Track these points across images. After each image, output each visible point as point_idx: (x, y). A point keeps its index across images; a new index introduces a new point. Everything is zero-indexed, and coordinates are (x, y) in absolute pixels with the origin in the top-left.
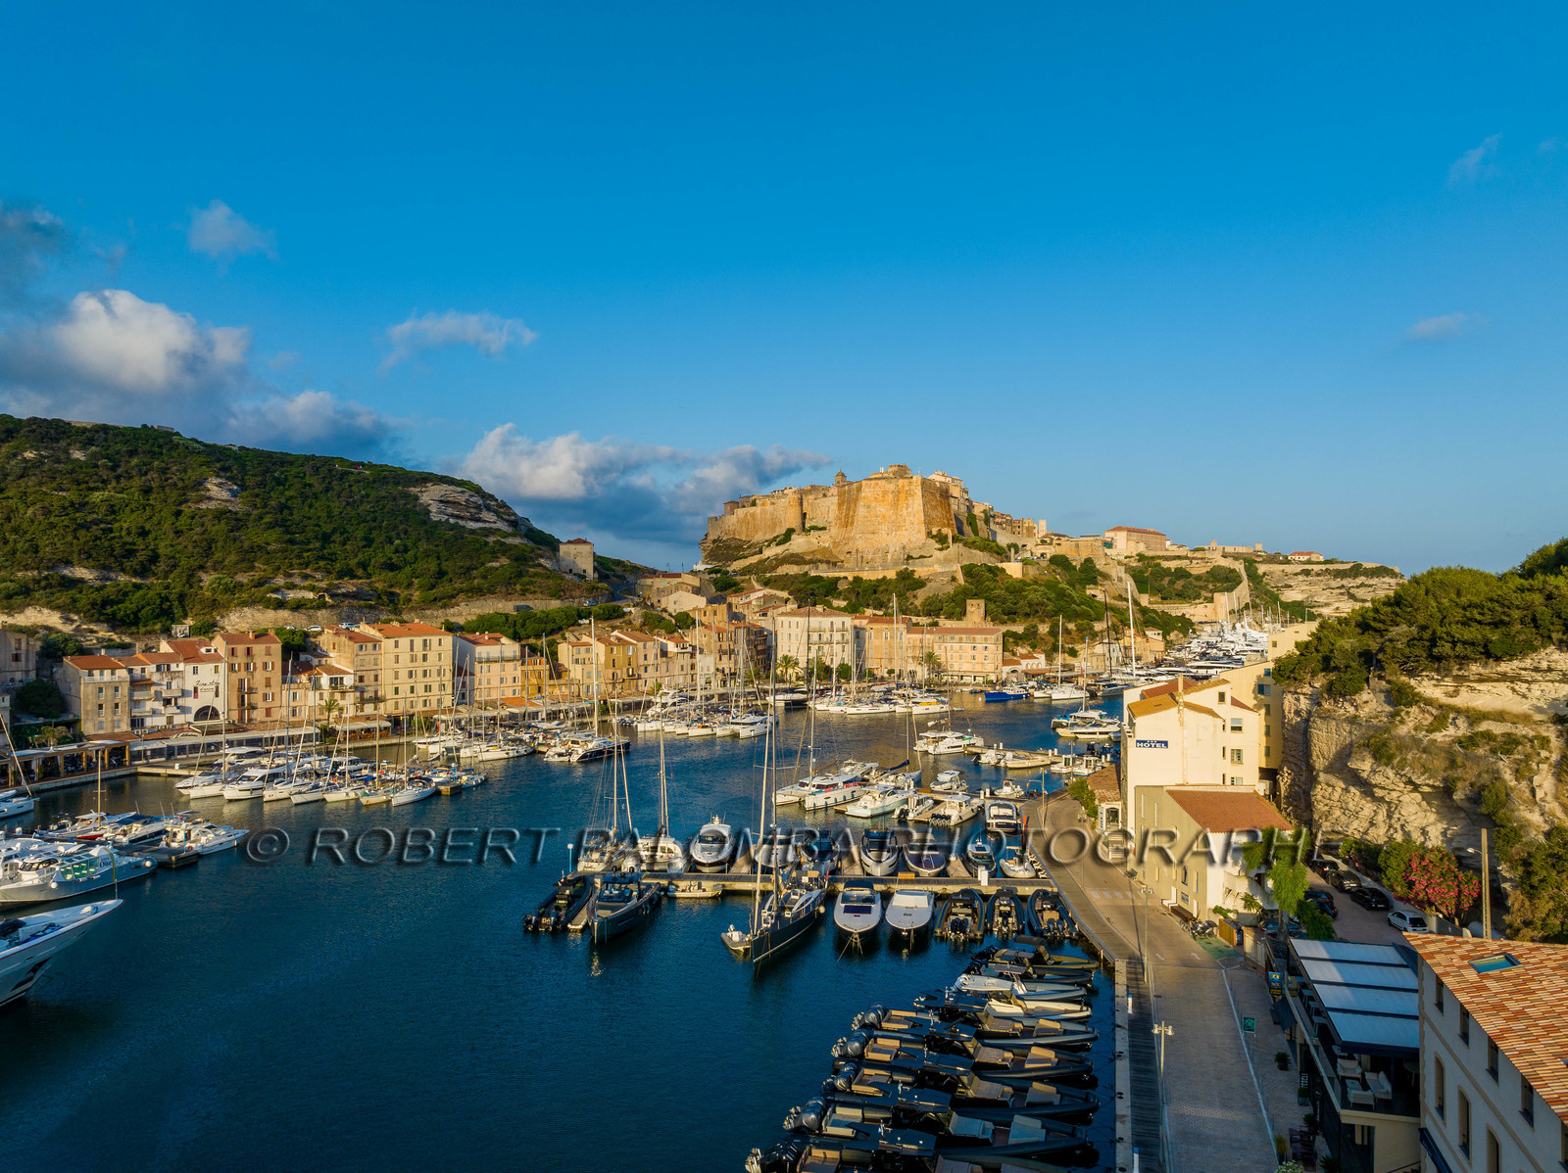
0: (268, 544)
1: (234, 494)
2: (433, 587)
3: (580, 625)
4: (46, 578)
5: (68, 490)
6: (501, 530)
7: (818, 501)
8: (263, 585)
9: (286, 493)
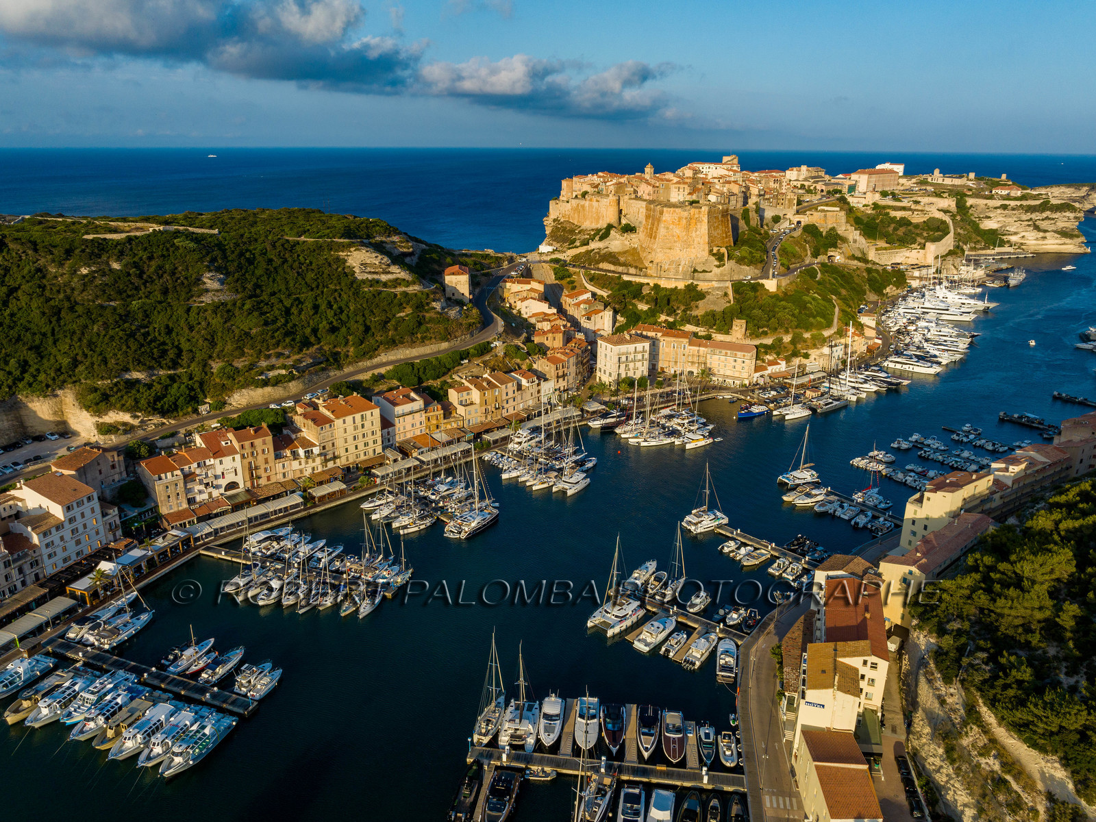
0: (251, 329)
1: (222, 282)
2: (362, 343)
3: (462, 364)
4: (116, 385)
5: (115, 300)
6: (404, 280)
7: (632, 201)
8: (252, 369)
9: (256, 272)
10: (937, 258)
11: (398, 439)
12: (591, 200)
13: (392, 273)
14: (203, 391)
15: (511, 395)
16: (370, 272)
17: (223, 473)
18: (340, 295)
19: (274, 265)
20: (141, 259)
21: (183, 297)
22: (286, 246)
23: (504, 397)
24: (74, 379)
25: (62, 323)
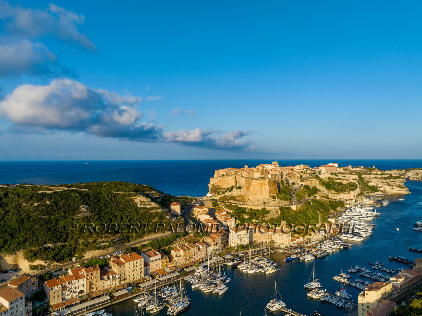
1: (87, 209)
3: (177, 240)
4: (40, 249)
5: (46, 216)
6: (156, 207)
7: (240, 178)
8: (95, 242)
9: (100, 205)
10: (354, 196)
11: (150, 271)
12: (225, 178)
13: (152, 205)
14: (75, 252)
15: (196, 252)
16: (143, 205)
17: (78, 286)
18: (131, 213)
19: (107, 202)
20: (58, 200)
21: (72, 214)
22: (112, 195)
23: (193, 253)
24: (24, 247)
25: (24, 224)
